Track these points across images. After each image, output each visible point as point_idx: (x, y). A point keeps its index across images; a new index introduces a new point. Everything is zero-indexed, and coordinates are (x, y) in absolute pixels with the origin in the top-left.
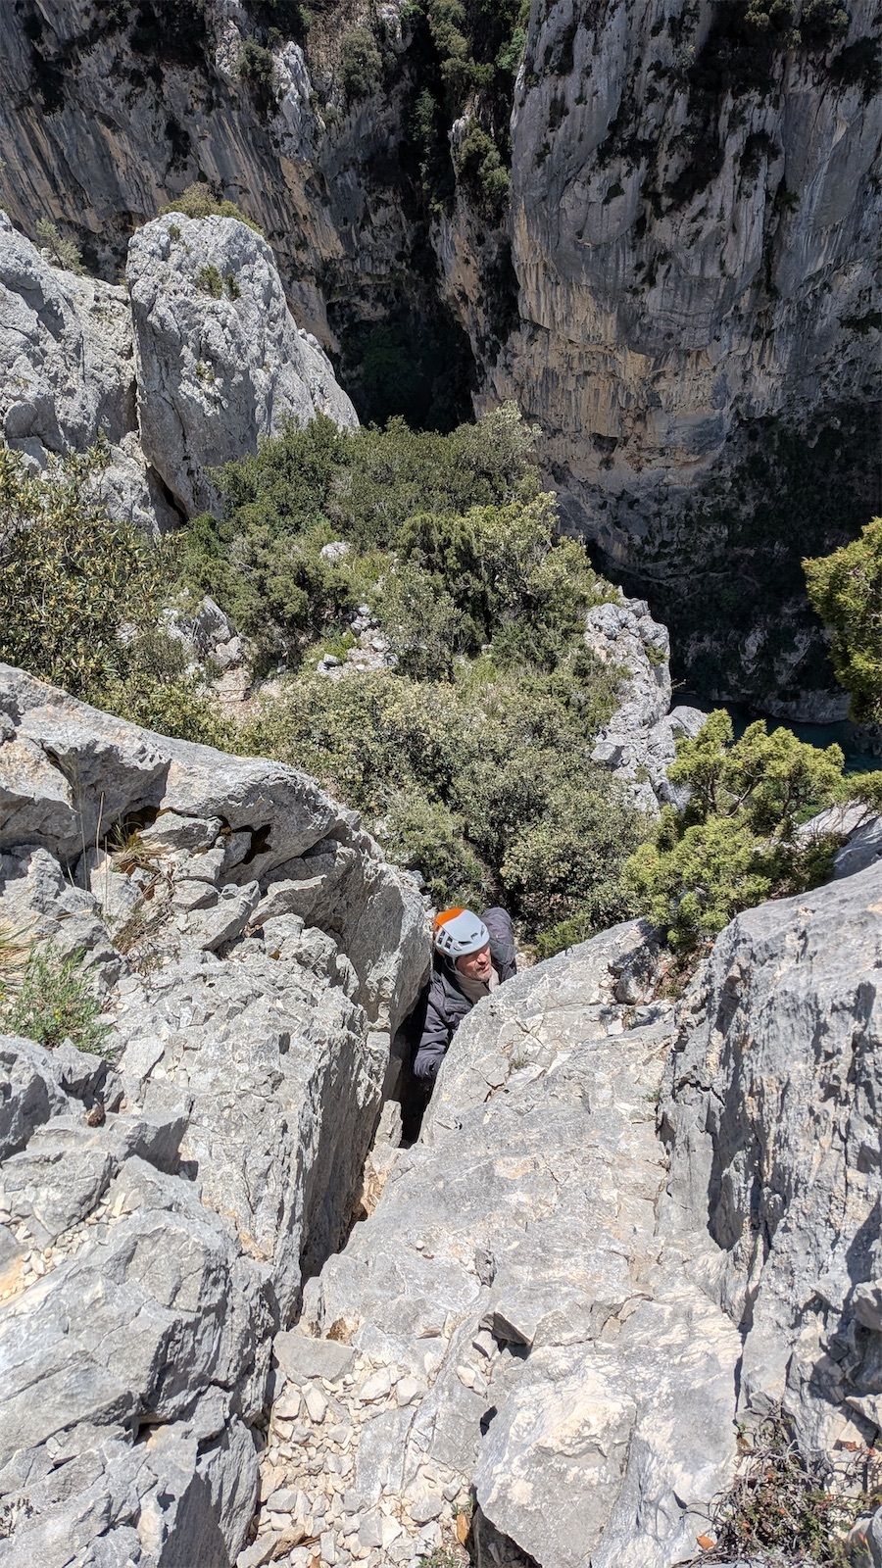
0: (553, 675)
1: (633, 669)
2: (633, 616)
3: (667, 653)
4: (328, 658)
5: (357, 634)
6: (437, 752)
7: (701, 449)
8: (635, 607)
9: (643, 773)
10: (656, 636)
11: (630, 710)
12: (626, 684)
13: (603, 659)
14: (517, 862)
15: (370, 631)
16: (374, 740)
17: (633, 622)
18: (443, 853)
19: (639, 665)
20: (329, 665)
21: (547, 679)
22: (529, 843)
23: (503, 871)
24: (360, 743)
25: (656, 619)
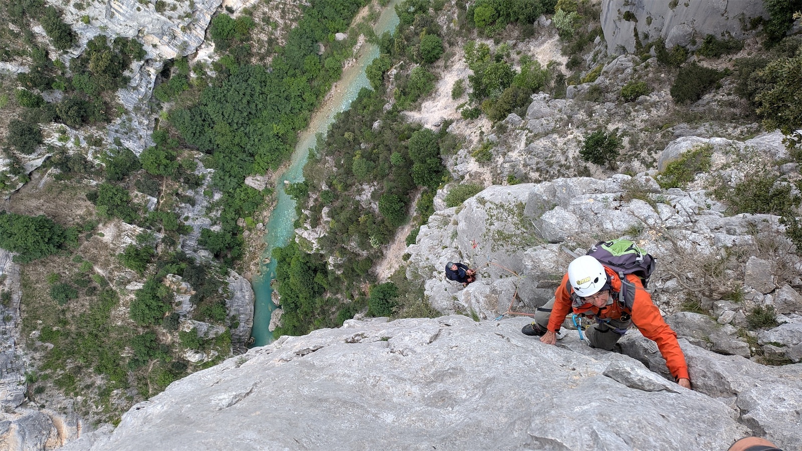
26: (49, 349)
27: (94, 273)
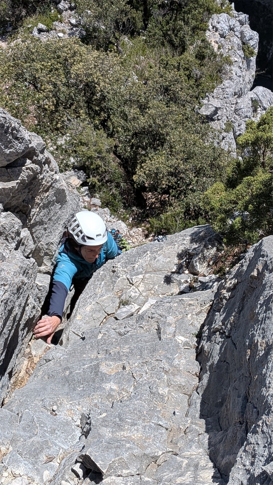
0: (183, 56)
1: (234, 59)
2: (238, 24)
3: (256, 51)
4: (41, 26)
5: (60, 12)
6: (103, 98)
8: (241, 18)
9: (229, 126)
10: (251, 39)
11: (227, 85)
12: (228, 67)
13: (216, 49)
14: (145, 173)
15: (69, 11)
16: (64, 85)
17: (238, 28)
18: (99, 162)
19: (237, 57)
20: (40, 31)
21: (178, 58)
22: (153, 162)
23: (135, 178)
24: (55, 85)
25: (253, 27)
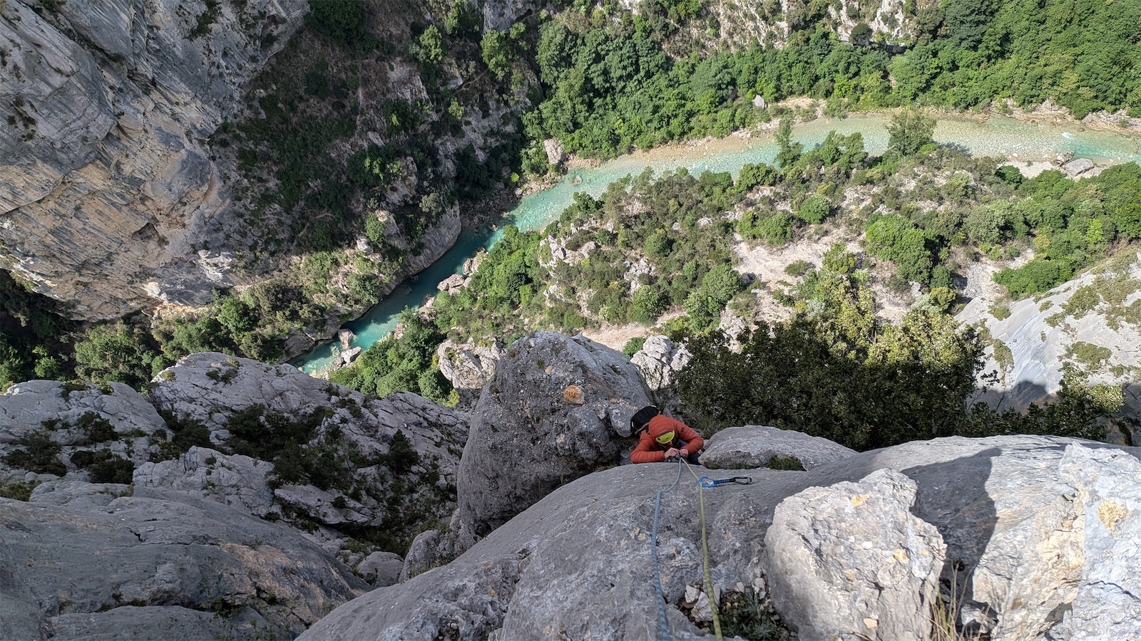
7: (201, 179)
26: (260, 117)
27: (354, 93)
